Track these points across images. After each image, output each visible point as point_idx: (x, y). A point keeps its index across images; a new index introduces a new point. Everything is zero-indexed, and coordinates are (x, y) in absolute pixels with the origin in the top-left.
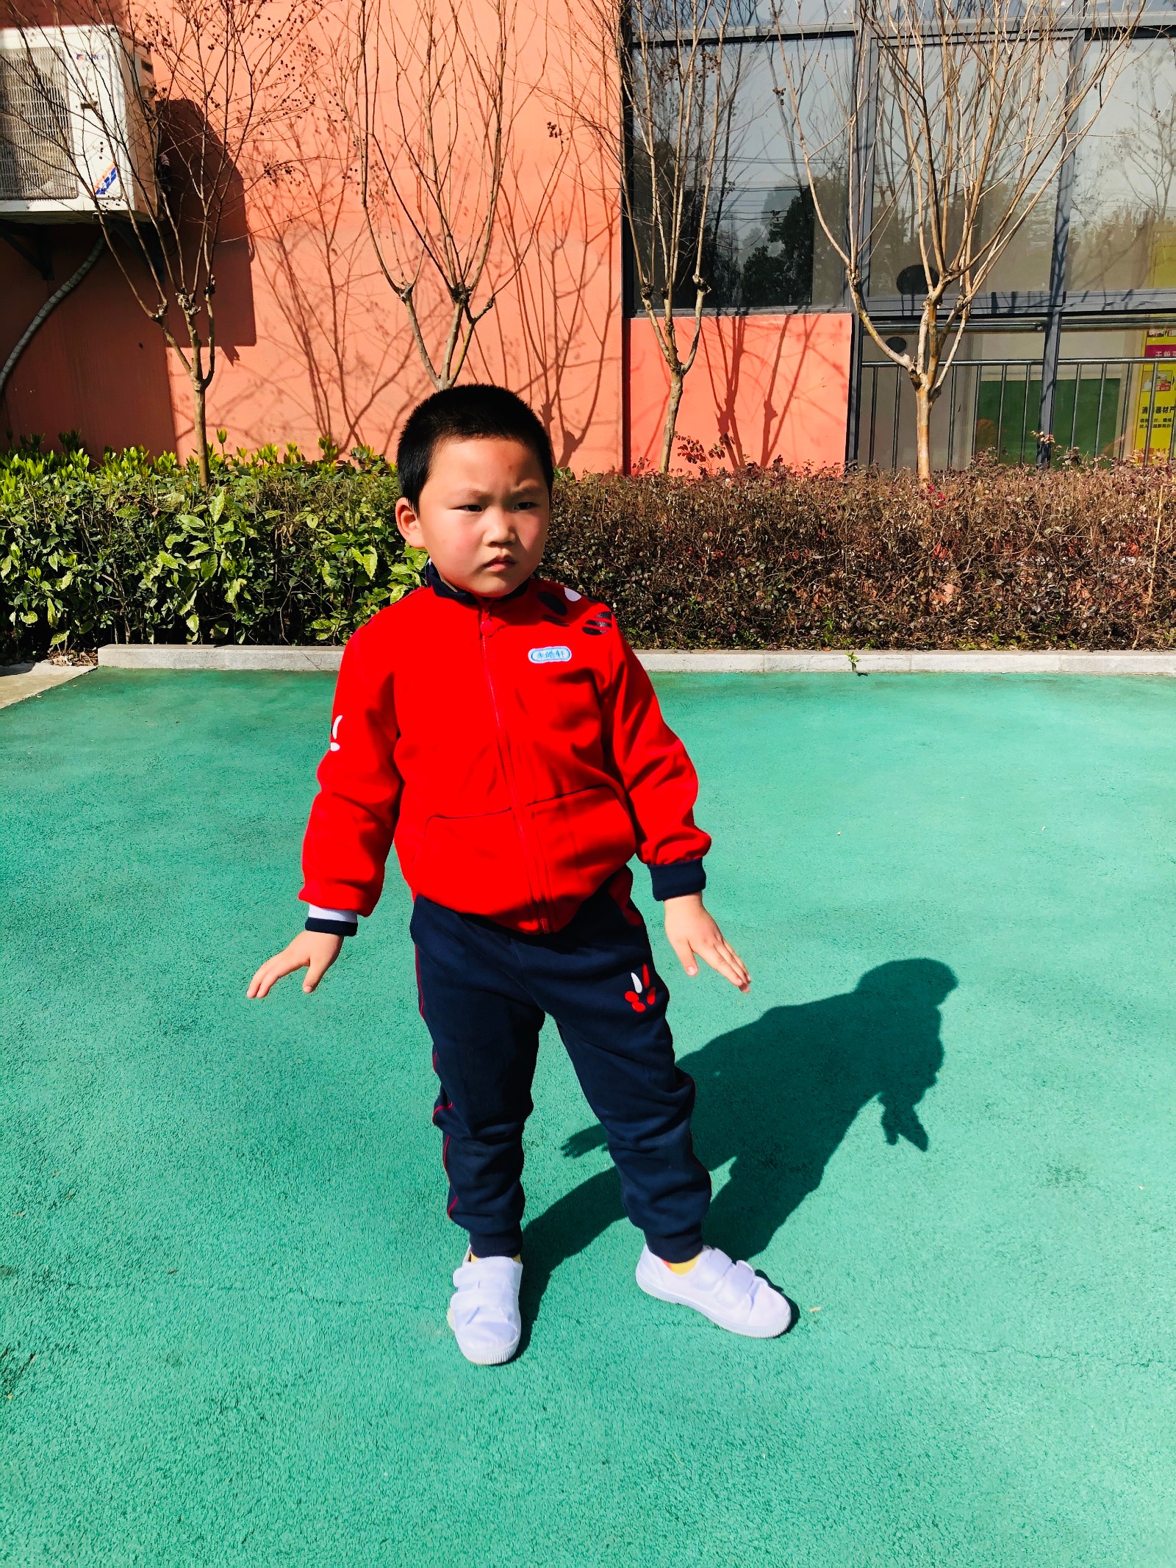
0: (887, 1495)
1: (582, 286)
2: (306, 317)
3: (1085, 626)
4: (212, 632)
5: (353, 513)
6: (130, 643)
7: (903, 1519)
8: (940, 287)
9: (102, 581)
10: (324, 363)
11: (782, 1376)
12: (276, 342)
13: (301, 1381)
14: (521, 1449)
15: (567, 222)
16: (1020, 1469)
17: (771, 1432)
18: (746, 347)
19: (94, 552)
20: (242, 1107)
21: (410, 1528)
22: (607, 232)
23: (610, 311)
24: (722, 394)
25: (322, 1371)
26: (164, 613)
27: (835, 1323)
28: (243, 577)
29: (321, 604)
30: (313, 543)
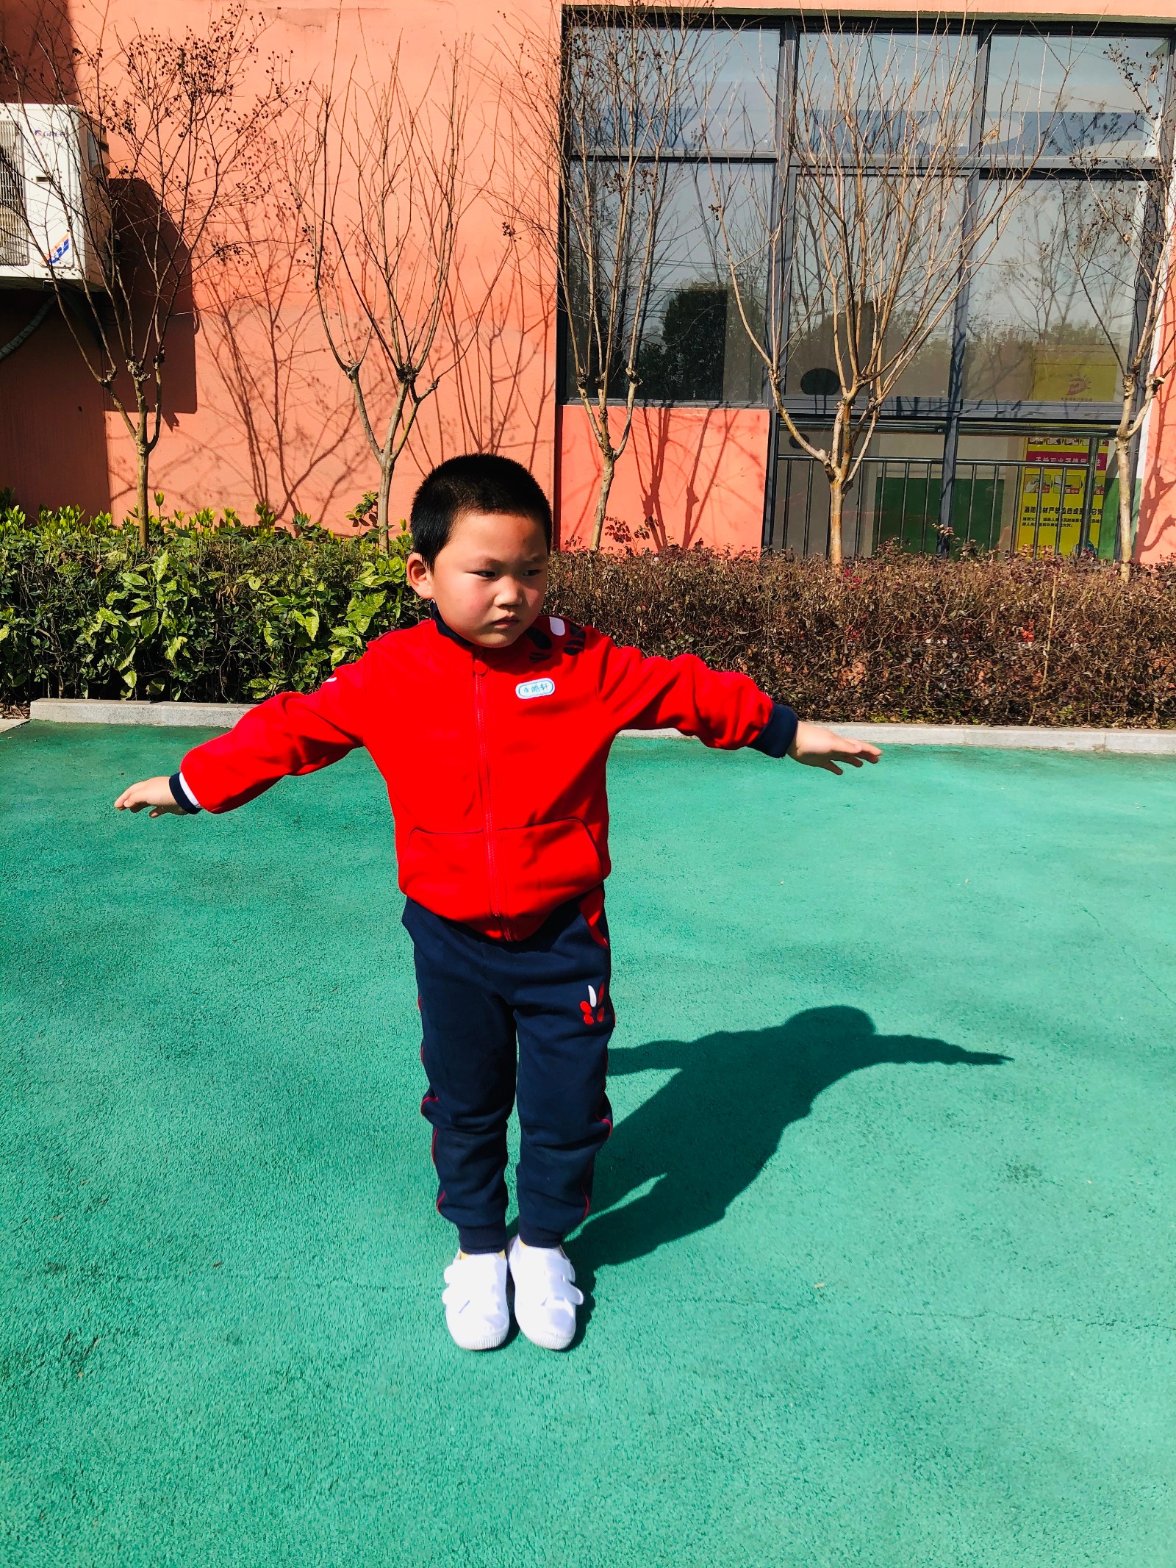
0: (903, 1433)
1: (518, 373)
2: (247, 389)
3: (987, 702)
4: (148, 688)
5: (296, 576)
6: (63, 697)
7: (920, 1452)
8: (854, 389)
9: (39, 635)
10: (265, 433)
11: (798, 1340)
12: (216, 411)
13: (358, 1354)
14: (573, 1406)
15: (505, 313)
16: (1015, 1409)
17: (795, 1386)
18: (670, 436)
19: (33, 607)
20: (257, 1122)
21: (482, 1472)
22: (543, 324)
23: (544, 397)
24: (648, 479)
25: (377, 1345)
26: (100, 668)
27: (838, 1296)
28: (184, 635)
29: (259, 663)
30: (255, 604)
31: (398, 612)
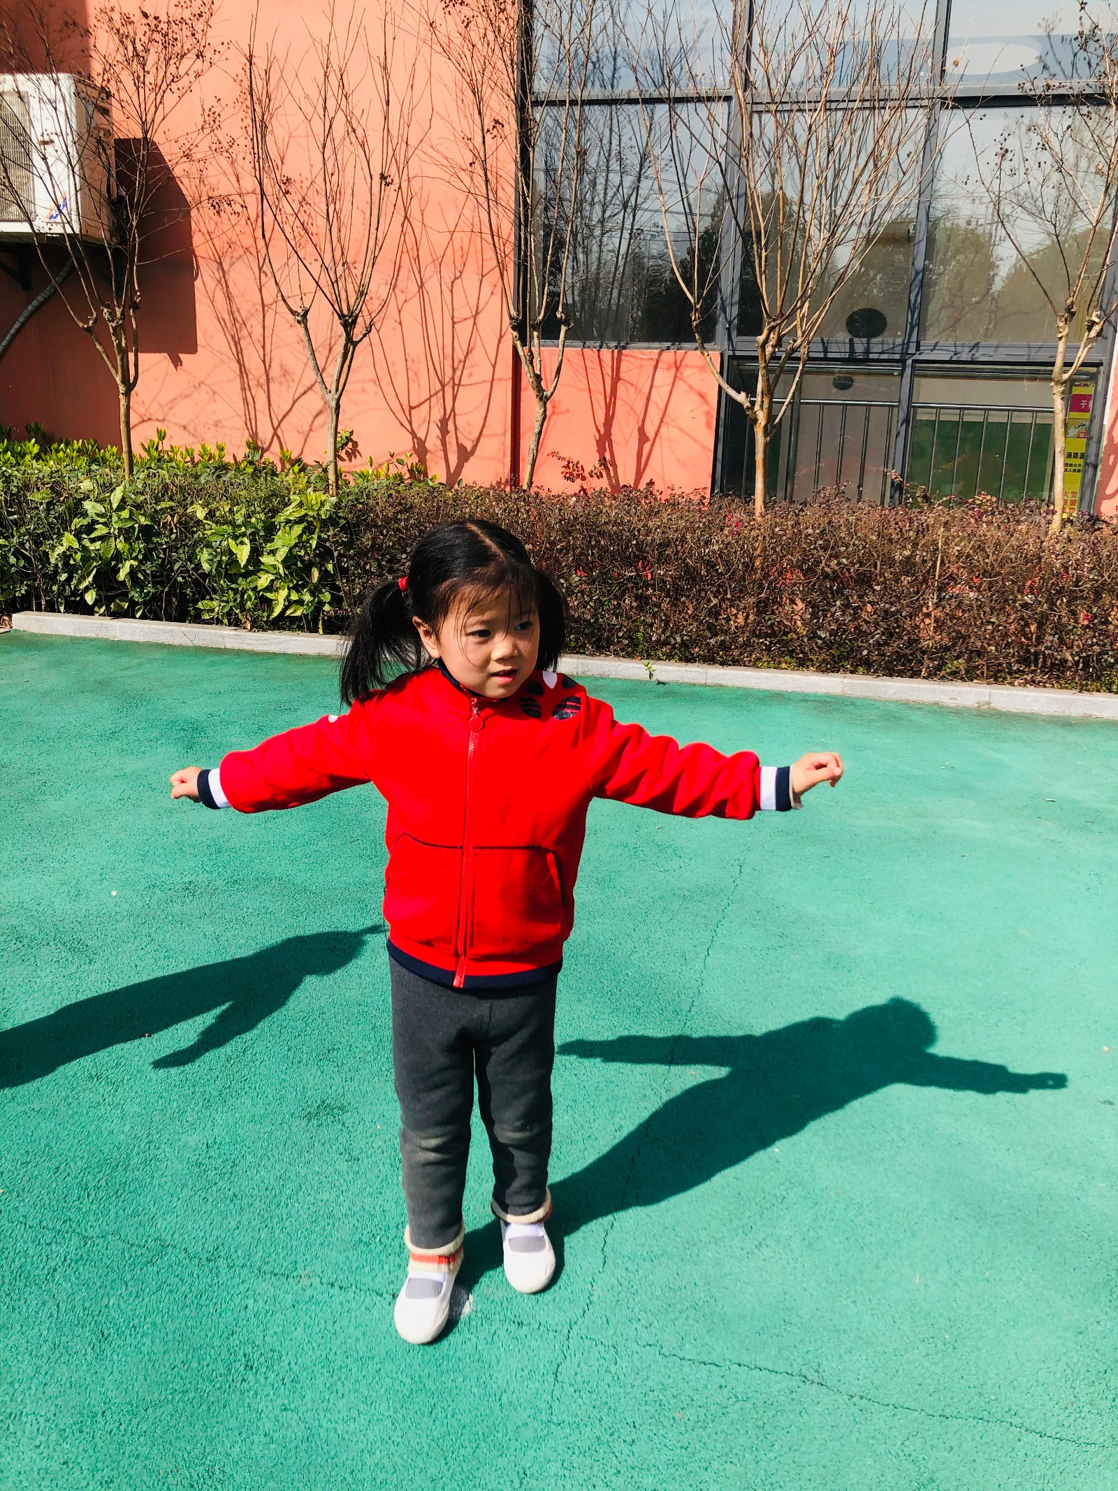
1: (477, 313)
2: (239, 328)
4: (112, 606)
6: (45, 611)
8: (766, 331)
9: (17, 555)
10: (253, 371)
12: (213, 351)
15: (465, 257)
18: (622, 375)
23: (501, 337)
24: (601, 418)
26: (72, 587)
28: (136, 558)
29: (202, 586)
30: (195, 533)
31: (314, 543)
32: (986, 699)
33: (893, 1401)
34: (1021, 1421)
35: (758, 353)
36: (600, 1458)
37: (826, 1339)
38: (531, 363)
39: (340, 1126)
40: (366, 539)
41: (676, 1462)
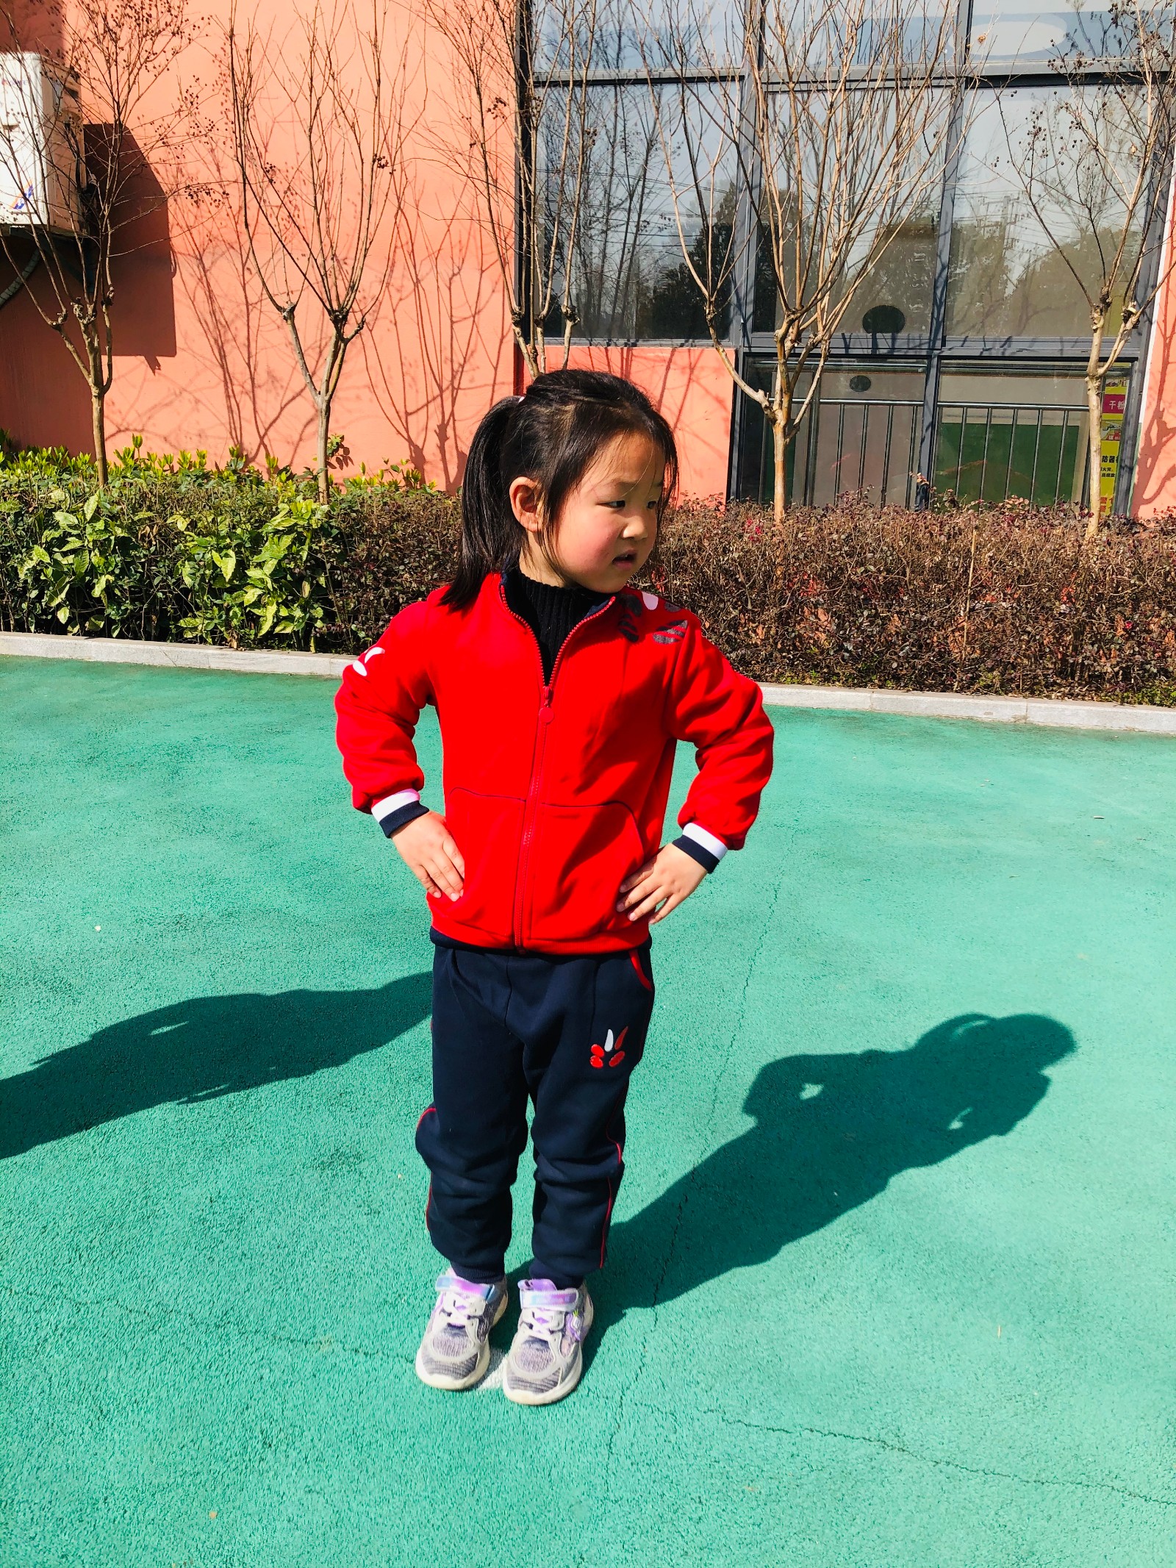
1: (477, 313)
4: (87, 624)
6: (14, 631)
8: (785, 325)
10: (238, 376)
12: (194, 355)
15: (464, 251)
22: (501, 261)
23: (503, 337)
28: (112, 573)
29: (185, 603)
30: (176, 544)
31: (305, 555)
32: (1023, 714)
33: (983, 1466)
34: (1123, 1484)
35: (778, 350)
36: (664, 1538)
37: (904, 1400)
38: (535, 361)
39: (357, 1177)
40: (361, 550)
41: (748, 1541)
